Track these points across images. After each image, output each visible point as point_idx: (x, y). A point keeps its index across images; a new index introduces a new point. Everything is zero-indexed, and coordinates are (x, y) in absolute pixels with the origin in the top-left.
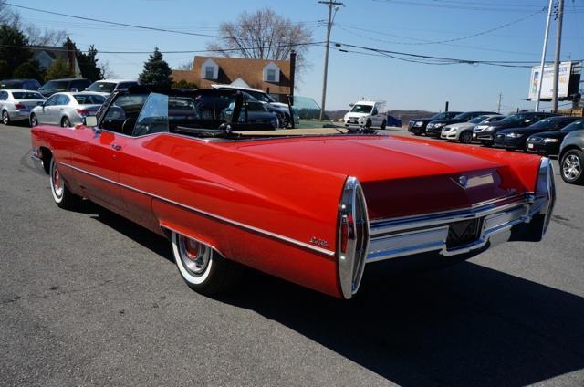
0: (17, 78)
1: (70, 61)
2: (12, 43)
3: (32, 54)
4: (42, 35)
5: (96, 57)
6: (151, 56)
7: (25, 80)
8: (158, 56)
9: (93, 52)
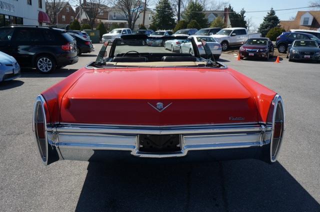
0: (189, 28)
1: (225, 18)
2: (196, 10)
3: (205, 15)
4: (218, 4)
5: (244, 15)
6: (268, 13)
7: (191, 29)
8: (273, 12)
9: (243, 12)
